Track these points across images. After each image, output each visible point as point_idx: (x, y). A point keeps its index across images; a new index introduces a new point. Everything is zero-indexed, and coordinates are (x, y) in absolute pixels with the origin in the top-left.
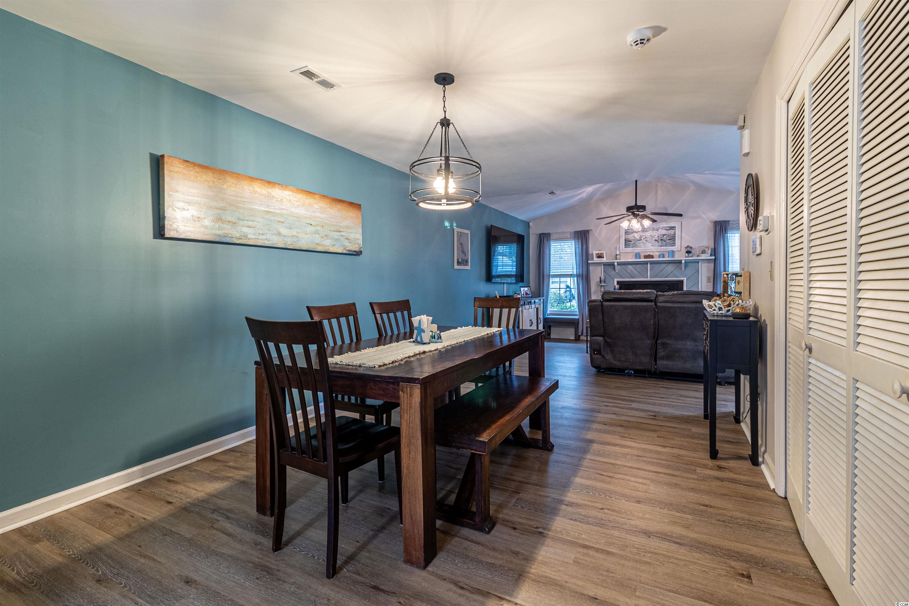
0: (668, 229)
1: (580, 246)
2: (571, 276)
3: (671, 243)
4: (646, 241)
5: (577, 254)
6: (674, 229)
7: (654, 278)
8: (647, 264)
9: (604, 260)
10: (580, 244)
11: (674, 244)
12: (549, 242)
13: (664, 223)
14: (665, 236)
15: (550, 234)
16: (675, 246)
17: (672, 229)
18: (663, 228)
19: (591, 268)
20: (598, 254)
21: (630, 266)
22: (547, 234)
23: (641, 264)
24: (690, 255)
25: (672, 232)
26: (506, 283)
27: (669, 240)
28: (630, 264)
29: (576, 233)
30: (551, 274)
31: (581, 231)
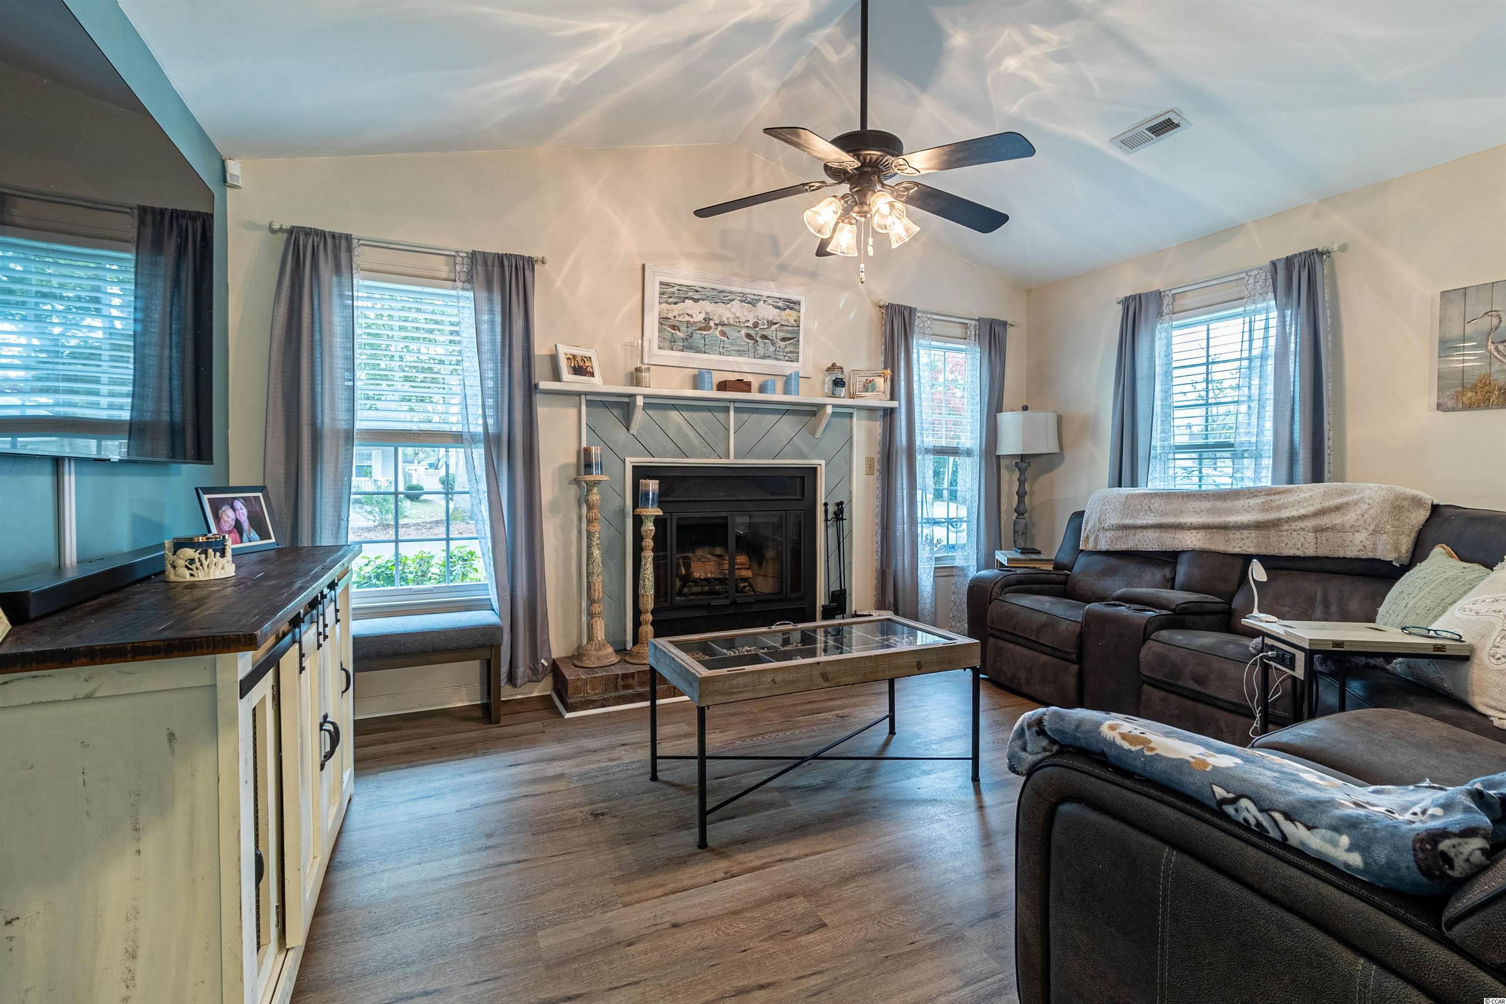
0: (781, 304)
1: (498, 319)
2: (457, 439)
3: (788, 350)
4: (723, 333)
5: (486, 348)
6: (796, 307)
7: (743, 458)
8: (727, 410)
9: (596, 383)
10: (498, 308)
11: (794, 357)
12: (346, 279)
13: (772, 285)
14: (774, 327)
15: (348, 238)
16: (797, 360)
17: (791, 309)
18: (770, 301)
19: (543, 411)
20: (574, 357)
21: (674, 415)
22: (333, 236)
23: (708, 409)
24: (843, 391)
25: (789, 316)
26: (81, 461)
27: (784, 339)
28: (675, 407)
29: (480, 259)
30: (359, 425)
31: (500, 258)
